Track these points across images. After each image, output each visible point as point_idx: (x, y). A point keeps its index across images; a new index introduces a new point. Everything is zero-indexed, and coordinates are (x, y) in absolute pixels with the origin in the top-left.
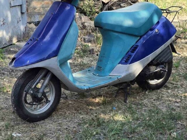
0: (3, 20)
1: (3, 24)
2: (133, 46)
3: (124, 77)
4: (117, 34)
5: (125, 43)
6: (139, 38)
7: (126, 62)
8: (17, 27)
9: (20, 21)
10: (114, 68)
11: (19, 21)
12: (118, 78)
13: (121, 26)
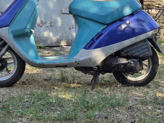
0: (51, 23)
1: (51, 26)
2: (99, 33)
3: (83, 61)
4: (83, 20)
5: (90, 29)
6: (106, 26)
7: (89, 47)
8: (68, 33)
9: (73, 28)
10: (78, 52)
11: (71, 28)
12: (76, 60)
13: (87, 13)
